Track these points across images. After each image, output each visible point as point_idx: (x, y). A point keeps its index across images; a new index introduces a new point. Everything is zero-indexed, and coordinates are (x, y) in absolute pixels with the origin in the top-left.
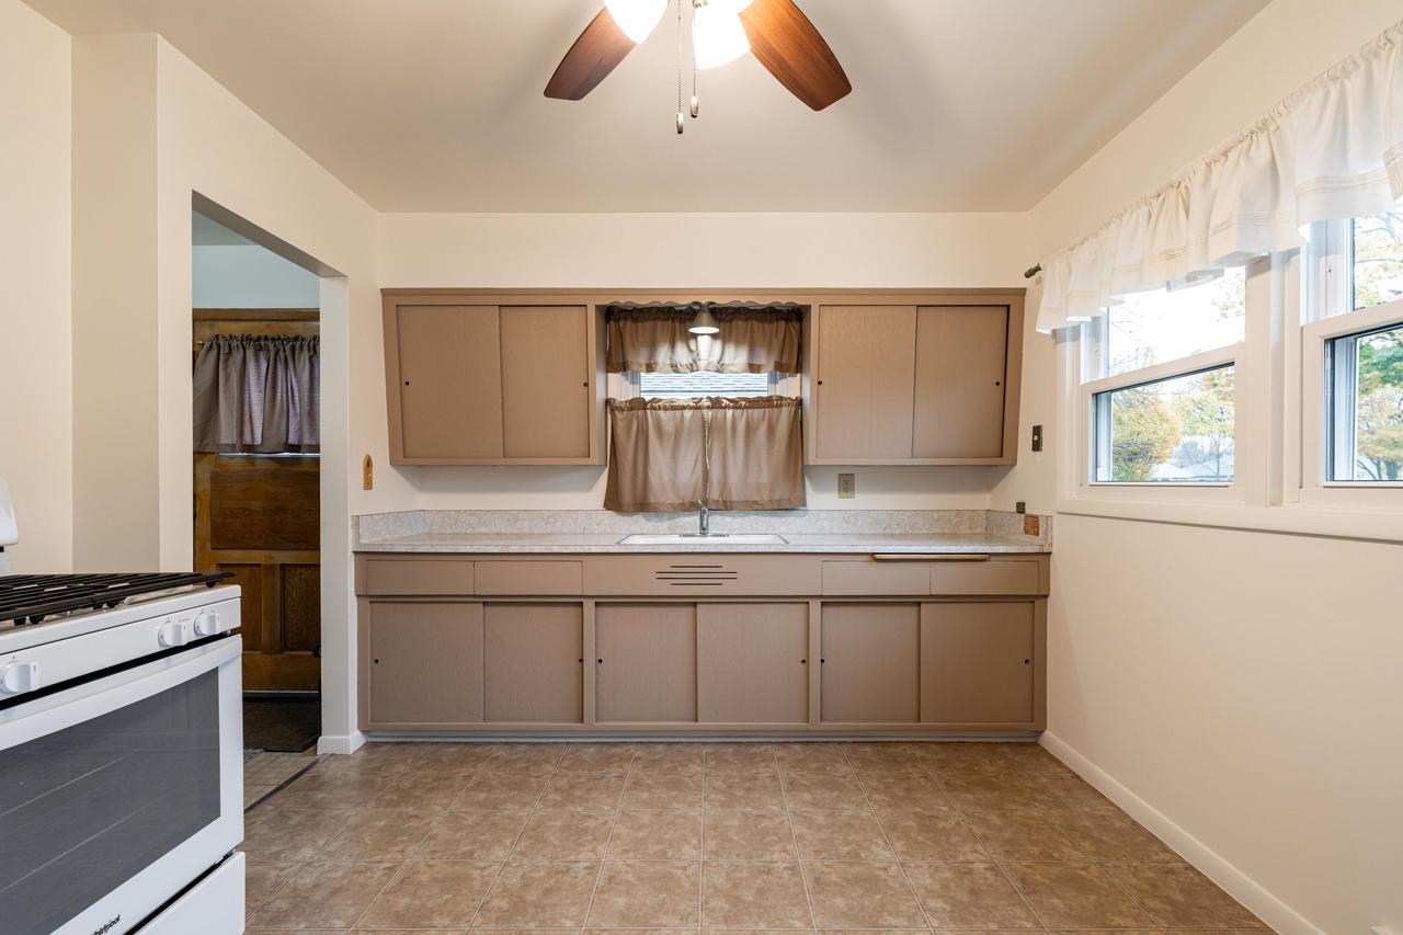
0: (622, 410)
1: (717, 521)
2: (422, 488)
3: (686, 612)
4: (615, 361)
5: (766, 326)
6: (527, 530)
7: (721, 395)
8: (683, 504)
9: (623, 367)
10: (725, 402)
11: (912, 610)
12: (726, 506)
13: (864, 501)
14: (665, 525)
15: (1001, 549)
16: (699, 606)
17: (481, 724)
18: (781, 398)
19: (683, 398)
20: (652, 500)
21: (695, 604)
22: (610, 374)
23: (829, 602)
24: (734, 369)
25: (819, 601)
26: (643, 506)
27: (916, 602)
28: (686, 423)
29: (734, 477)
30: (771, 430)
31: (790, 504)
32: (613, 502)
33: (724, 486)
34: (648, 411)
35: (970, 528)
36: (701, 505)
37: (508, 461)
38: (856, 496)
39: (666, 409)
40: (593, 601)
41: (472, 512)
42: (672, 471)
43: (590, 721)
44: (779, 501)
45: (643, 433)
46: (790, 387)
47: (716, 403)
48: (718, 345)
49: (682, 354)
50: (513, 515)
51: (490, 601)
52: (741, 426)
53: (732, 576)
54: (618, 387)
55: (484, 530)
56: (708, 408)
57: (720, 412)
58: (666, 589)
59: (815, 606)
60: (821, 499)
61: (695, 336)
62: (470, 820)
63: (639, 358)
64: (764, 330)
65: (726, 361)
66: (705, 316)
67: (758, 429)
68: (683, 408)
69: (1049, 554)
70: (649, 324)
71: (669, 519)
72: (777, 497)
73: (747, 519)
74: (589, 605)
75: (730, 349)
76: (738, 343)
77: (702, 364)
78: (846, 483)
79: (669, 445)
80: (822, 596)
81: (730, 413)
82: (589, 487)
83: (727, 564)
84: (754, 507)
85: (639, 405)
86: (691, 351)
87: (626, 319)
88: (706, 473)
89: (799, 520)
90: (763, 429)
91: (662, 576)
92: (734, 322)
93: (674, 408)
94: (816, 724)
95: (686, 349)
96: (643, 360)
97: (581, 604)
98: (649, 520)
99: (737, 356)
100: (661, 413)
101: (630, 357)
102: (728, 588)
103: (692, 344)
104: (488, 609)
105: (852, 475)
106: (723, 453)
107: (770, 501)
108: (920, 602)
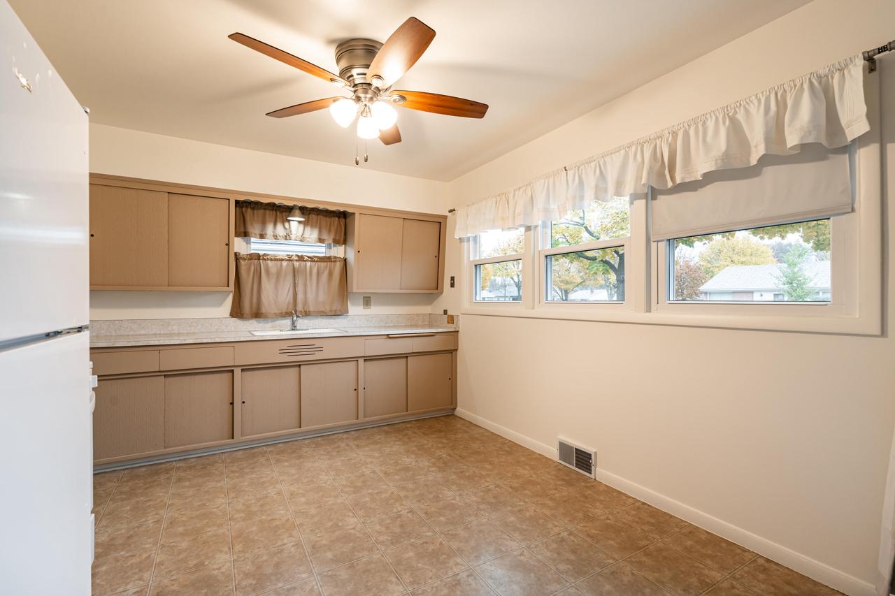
0: (245, 259)
1: (301, 322)
3: (295, 370)
4: (239, 231)
6: (176, 331)
7: (304, 254)
8: (282, 313)
9: (245, 234)
10: (306, 258)
11: (405, 361)
12: (307, 314)
13: (376, 310)
14: (270, 325)
15: (440, 330)
16: (302, 367)
17: (163, 451)
18: (335, 257)
19: (282, 255)
20: (263, 311)
21: (300, 366)
23: (368, 359)
24: (310, 240)
25: (362, 359)
26: (257, 314)
27: (405, 356)
28: (284, 269)
29: (311, 296)
30: (330, 274)
31: (340, 312)
32: (237, 312)
33: (305, 303)
34: (261, 261)
35: (423, 322)
36: (292, 313)
37: (171, 288)
38: (372, 307)
39: (271, 260)
40: (240, 369)
41: (134, 321)
42: (274, 294)
43: (238, 438)
44: (335, 311)
45: (257, 273)
46: (339, 251)
47: (301, 258)
48: (301, 227)
49: (280, 230)
50: (166, 322)
51: (168, 374)
52: (315, 271)
53: (320, 349)
54: (239, 246)
55: (143, 332)
56: (296, 260)
57: (303, 263)
58: (285, 358)
59: (361, 361)
60: (355, 309)
61: (289, 221)
63: (254, 229)
64: (326, 221)
65: (306, 235)
66: (297, 212)
67: (323, 273)
68: (282, 260)
69: (458, 331)
70: (261, 212)
71: (272, 322)
72: (334, 308)
73: (316, 320)
74: (237, 371)
75: (308, 230)
76: (312, 227)
77: (293, 237)
78: (367, 301)
79: (273, 281)
80: (364, 357)
81: (308, 264)
82: (220, 304)
83: (318, 343)
84: (323, 314)
85: (255, 257)
86: (285, 228)
87: (247, 207)
88: (295, 295)
89: (344, 321)
90: (326, 273)
91: (282, 352)
92: (311, 216)
93: (277, 260)
94: (361, 419)
95: (282, 227)
96: (258, 231)
97: (233, 370)
98: (259, 323)
99: (312, 234)
100: (269, 262)
101: (250, 230)
102: (318, 356)
103: (287, 225)
104: (167, 379)
105: (370, 297)
106: (305, 286)
107: (331, 311)
108: (408, 356)
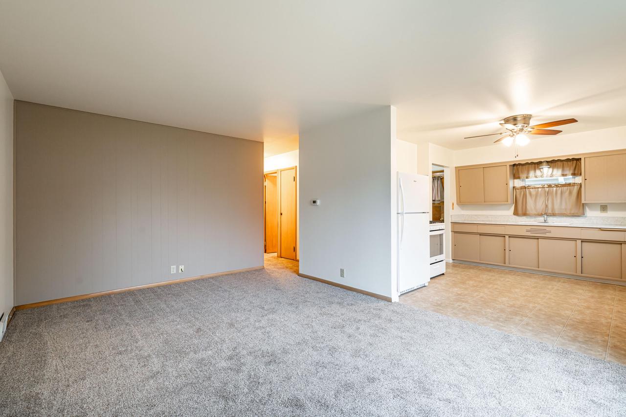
0: (518, 189)
1: (550, 219)
2: (463, 209)
3: (536, 240)
4: (516, 176)
5: (569, 163)
7: (551, 184)
8: (539, 214)
9: (519, 178)
10: (553, 186)
11: (619, 246)
12: (554, 215)
13: (610, 214)
17: (479, 261)
18: (574, 183)
19: (539, 185)
20: (528, 213)
22: (515, 180)
23: (583, 241)
24: (556, 176)
25: (580, 240)
26: (525, 214)
28: (539, 192)
29: (557, 207)
30: (570, 193)
31: (582, 214)
32: (516, 213)
33: (553, 209)
34: (527, 189)
36: (545, 214)
37: (485, 203)
38: (608, 212)
39: (532, 188)
41: (476, 215)
42: (535, 205)
43: (507, 264)
44: (573, 214)
45: (525, 196)
46: (578, 180)
47: (550, 186)
48: (551, 170)
49: (538, 173)
50: (486, 216)
51: (481, 234)
52: (559, 192)
53: (549, 232)
54: (518, 183)
55: (479, 219)
56: (547, 187)
57: (551, 189)
58: (529, 234)
59: (579, 242)
60: (593, 213)
61: (542, 168)
63: (523, 176)
64: (568, 165)
65: (554, 173)
66: (544, 164)
67: (565, 192)
68: (538, 188)
70: (527, 167)
71: (535, 218)
72: (572, 212)
74: (507, 237)
75: (555, 171)
76: (558, 168)
77: (545, 175)
78: (604, 208)
79: (534, 198)
80: (582, 239)
81: (555, 189)
82: (508, 209)
83: (548, 229)
85: (525, 188)
86: (542, 172)
87: (520, 165)
88: (547, 206)
89: (582, 219)
90: (568, 192)
91: (528, 231)
93: (536, 188)
94: (580, 274)
96: (525, 176)
97: (505, 237)
98: (528, 218)
99: (558, 172)
100: (531, 190)
101: (521, 175)
102: (548, 235)
103: (542, 170)
104: (481, 236)
105: (607, 206)
106: (553, 200)
107: (570, 214)
108: (621, 244)
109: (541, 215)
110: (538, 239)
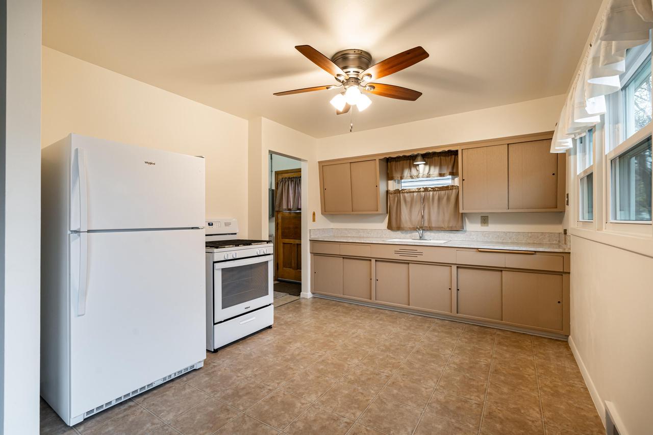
0: (392, 194)
1: (428, 235)
2: (332, 222)
3: (406, 265)
4: (389, 177)
5: (447, 158)
6: (362, 236)
7: (428, 187)
8: (414, 228)
9: (393, 178)
10: (429, 189)
11: (499, 273)
12: (430, 229)
13: (492, 227)
14: (408, 235)
15: (541, 250)
17: (342, 296)
18: (453, 186)
19: (414, 189)
20: (402, 226)
22: (389, 181)
23: (459, 267)
24: (434, 176)
25: (456, 266)
26: (399, 228)
27: (500, 270)
28: (415, 197)
29: (434, 218)
30: (448, 199)
31: (457, 228)
32: (390, 227)
33: (429, 221)
34: (401, 194)
36: (423, 228)
37: (353, 213)
38: (489, 225)
39: (407, 193)
40: (375, 260)
41: (346, 229)
42: (407, 215)
43: (373, 300)
44: (451, 227)
45: (399, 202)
47: (426, 190)
48: (427, 167)
49: (414, 171)
50: (358, 231)
51: (345, 257)
52: (436, 198)
53: (421, 254)
54: (393, 186)
55: (349, 235)
56: (423, 191)
57: (428, 193)
58: (397, 257)
59: (454, 268)
60: (473, 227)
61: (418, 165)
62: (330, 317)
63: (397, 175)
64: (446, 160)
65: (431, 173)
66: (419, 158)
67: (443, 198)
68: (414, 192)
69: (570, 253)
70: (401, 162)
72: (451, 225)
73: (440, 234)
74: (373, 261)
75: (432, 169)
76: (435, 166)
77: (421, 175)
78: (485, 220)
79: (409, 206)
80: (456, 264)
81: (431, 193)
82: (382, 222)
83: (419, 249)
84: (440, 229)
85: (398, 192)
86: (417, 170)
87: (393, 161)
88: (423, 217)
89: (462, 235)
90: (445, 198)
91: (396, 252)
92: (433, 158)
93: (410, 192)
96: (399, 176)
97: (370, 260)
98: (403, 234)
99: (435, 171)
100: (406, 194)
101: (395, 175)
102: (419, 258)
103: (417, 167)
104: (345, 260)
105: (488, 217)
106: (429, 209)
107: (448, 227)
108: (502, 271)
109: (415, 229)
110: (409, 263)
